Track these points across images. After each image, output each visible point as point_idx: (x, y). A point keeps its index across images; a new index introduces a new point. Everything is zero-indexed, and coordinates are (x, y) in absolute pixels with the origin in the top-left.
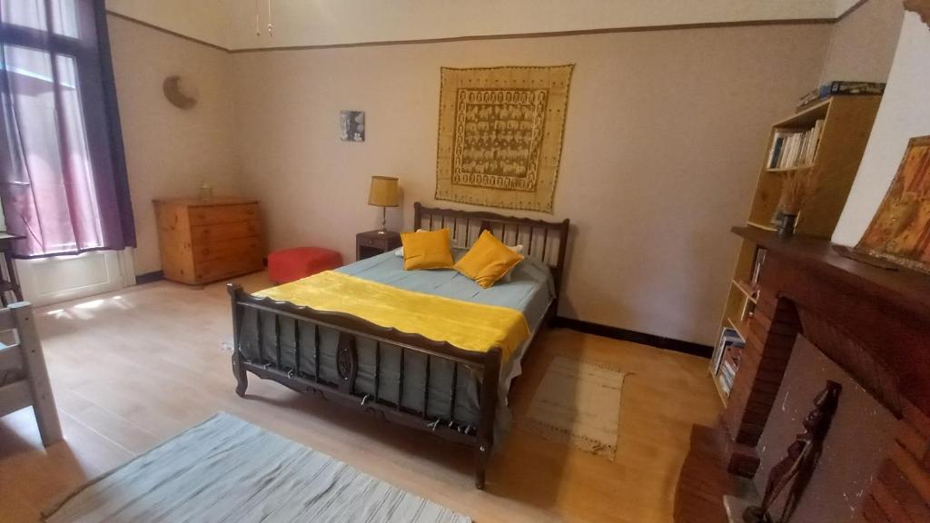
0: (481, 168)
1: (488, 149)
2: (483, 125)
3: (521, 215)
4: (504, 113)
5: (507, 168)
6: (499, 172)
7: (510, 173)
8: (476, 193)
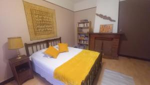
0: (42, 30)
1: (43, 25)
2: (40, 20)
3: (53, 38)
4: (45, 17)
5: (48, 29)
6: (47, 30)
7: (49, 31)
8: (43, 36)
